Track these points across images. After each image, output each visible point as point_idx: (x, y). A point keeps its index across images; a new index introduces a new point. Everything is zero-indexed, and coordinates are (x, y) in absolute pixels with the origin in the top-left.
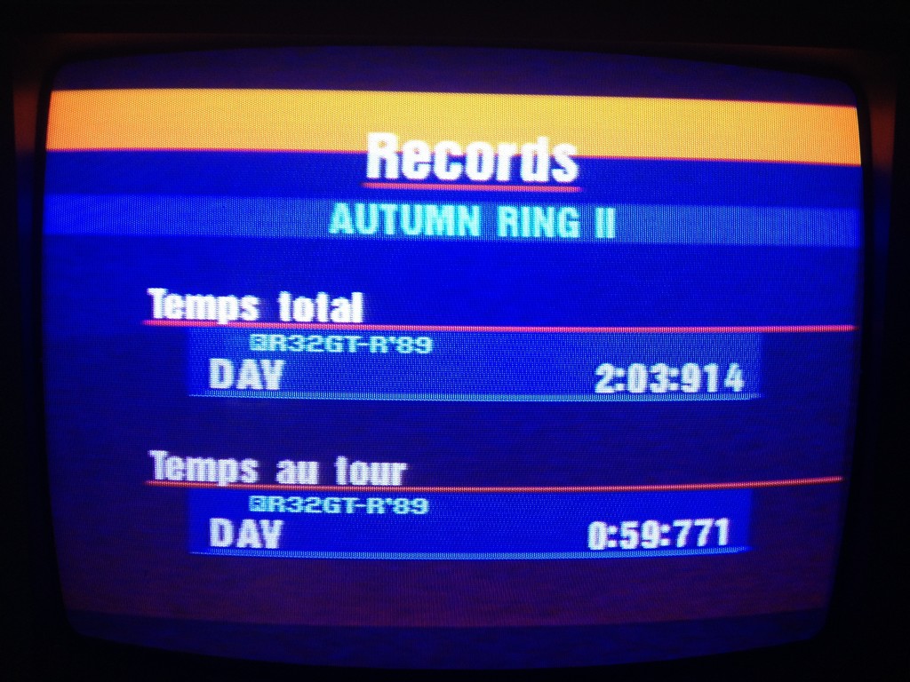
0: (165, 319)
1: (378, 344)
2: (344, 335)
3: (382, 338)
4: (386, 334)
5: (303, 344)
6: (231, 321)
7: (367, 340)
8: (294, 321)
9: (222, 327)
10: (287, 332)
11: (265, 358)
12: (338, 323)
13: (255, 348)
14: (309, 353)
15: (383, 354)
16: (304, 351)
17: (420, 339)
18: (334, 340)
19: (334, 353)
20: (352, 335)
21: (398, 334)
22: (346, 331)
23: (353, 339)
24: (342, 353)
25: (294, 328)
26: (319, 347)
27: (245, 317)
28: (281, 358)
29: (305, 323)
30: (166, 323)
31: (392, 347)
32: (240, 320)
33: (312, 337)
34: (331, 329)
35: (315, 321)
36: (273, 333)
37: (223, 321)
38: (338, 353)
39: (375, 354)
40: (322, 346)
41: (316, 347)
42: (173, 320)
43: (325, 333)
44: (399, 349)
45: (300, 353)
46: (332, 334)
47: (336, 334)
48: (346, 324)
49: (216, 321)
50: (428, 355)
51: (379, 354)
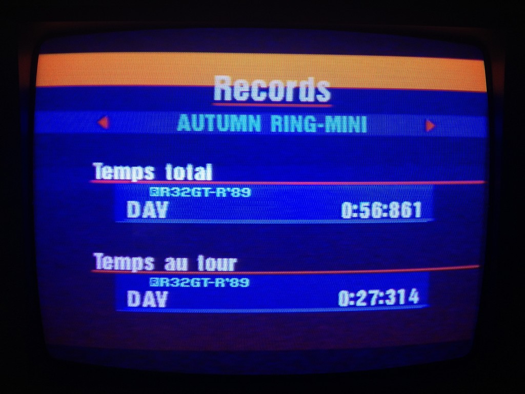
0: (102, 179)
1: (221, 192)
2: (202, 187)
3: (223, 189)
4: (225, 186)
5: (179, 192)
6: (139, 180)
7: (215, 190)
8: (174, 180)
9: (134, 184)
10: (170, 186)
11: (158, 200)
12: (198, 181)
13: (152, 195)
14: (182, 197)
15: (224, 198)
16: (180, 196)
17: (244, 189)
18: (196, 190)
19: (196, 197)
20: (206, 187)
21: (232, 186)
22: (203, 185)
23: (207, 189)
24: (201, 197)
25: (174, 183)
26: (188, 194)
27: (147, 178)
28: (167, 201)
29: (180, 181)
30: (102, 182)
31: (229, 193)
32: (144, 180)
33: (184, 189)
34: (194, 184)
35: (186, 179)
36: (163, 186)
37: (134, 180)
38: (198, 197)
39: (219, 197)
40: (190, 193)
41: (186, 194)
42: (107, 180)
43: (191, 186)
44: (233, 195)
45: (178, 197)
46: (195, 187)
47: (198, 187)
48: (203, 181)
49: (130, 180)
50: (248, 198)
51: (221, 197)
